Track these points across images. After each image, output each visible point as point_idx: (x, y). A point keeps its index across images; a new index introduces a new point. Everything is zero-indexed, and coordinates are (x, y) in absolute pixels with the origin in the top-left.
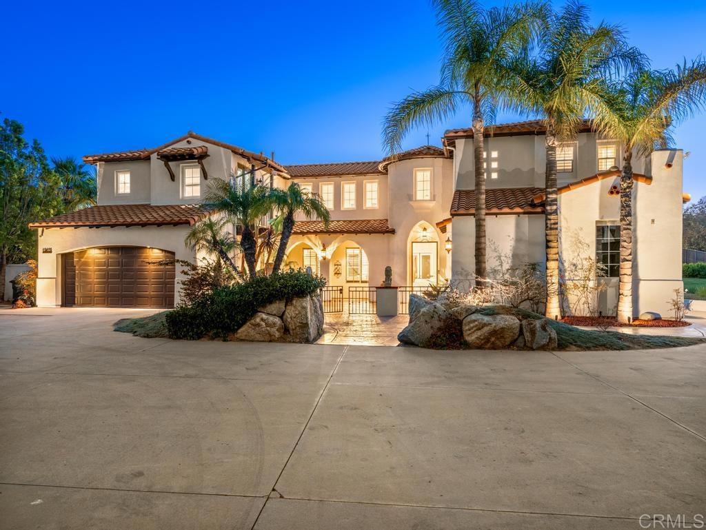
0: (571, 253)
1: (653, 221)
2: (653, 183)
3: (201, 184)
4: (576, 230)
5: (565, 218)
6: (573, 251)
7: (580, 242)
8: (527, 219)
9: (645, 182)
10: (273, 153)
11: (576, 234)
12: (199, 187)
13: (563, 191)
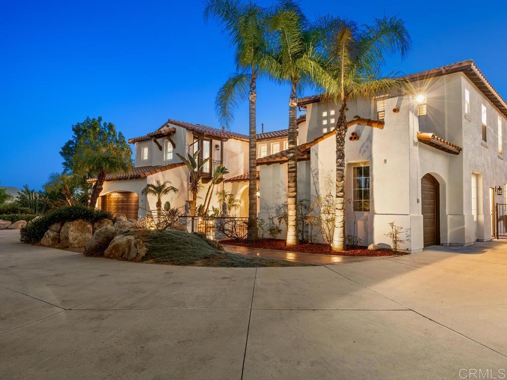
0: (325, 191)
1: (385, 161)
2: (385, 126)
3: (173, 152)
4: (328, 171)
5: (321, 163)
6: (326, 190)
7: (331, 182)
8: (305, 164)
9: (377, 127)
10: (262, 124)
11: (328, 175)
12: (172, 153)
13: (319, 140)
